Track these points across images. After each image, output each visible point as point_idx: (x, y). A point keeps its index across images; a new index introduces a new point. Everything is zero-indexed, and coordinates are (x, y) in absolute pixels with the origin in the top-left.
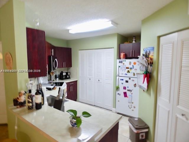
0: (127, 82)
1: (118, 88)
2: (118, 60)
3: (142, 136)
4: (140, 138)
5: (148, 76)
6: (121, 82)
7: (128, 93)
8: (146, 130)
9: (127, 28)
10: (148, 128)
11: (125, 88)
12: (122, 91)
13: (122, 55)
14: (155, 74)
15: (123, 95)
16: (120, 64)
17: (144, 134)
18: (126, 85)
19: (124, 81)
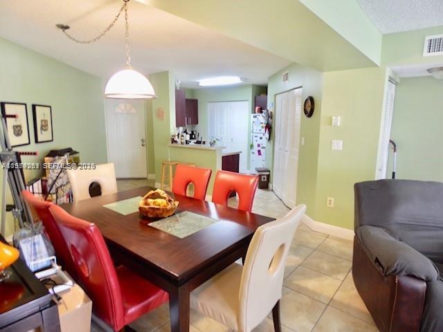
0: (261, 138)
1: (252, 146)
2: (253, 115)
3: (264, 178)
4: (263, 180)
5: (269, 127)
6: (255, 139)
7: (262, 151)
8: (268, 173)
9: (260, 80)
10: (269, 171)
11: (259, 146)
12: (256, 149)
13: (257, 108)
14: (273, 125)
15: (257, 153)
16: (255, 119)
17: (266, 177)
18: (260, 142)
19: (259, 138)
